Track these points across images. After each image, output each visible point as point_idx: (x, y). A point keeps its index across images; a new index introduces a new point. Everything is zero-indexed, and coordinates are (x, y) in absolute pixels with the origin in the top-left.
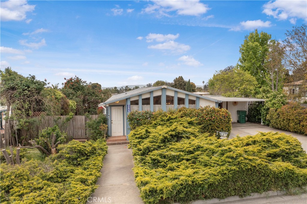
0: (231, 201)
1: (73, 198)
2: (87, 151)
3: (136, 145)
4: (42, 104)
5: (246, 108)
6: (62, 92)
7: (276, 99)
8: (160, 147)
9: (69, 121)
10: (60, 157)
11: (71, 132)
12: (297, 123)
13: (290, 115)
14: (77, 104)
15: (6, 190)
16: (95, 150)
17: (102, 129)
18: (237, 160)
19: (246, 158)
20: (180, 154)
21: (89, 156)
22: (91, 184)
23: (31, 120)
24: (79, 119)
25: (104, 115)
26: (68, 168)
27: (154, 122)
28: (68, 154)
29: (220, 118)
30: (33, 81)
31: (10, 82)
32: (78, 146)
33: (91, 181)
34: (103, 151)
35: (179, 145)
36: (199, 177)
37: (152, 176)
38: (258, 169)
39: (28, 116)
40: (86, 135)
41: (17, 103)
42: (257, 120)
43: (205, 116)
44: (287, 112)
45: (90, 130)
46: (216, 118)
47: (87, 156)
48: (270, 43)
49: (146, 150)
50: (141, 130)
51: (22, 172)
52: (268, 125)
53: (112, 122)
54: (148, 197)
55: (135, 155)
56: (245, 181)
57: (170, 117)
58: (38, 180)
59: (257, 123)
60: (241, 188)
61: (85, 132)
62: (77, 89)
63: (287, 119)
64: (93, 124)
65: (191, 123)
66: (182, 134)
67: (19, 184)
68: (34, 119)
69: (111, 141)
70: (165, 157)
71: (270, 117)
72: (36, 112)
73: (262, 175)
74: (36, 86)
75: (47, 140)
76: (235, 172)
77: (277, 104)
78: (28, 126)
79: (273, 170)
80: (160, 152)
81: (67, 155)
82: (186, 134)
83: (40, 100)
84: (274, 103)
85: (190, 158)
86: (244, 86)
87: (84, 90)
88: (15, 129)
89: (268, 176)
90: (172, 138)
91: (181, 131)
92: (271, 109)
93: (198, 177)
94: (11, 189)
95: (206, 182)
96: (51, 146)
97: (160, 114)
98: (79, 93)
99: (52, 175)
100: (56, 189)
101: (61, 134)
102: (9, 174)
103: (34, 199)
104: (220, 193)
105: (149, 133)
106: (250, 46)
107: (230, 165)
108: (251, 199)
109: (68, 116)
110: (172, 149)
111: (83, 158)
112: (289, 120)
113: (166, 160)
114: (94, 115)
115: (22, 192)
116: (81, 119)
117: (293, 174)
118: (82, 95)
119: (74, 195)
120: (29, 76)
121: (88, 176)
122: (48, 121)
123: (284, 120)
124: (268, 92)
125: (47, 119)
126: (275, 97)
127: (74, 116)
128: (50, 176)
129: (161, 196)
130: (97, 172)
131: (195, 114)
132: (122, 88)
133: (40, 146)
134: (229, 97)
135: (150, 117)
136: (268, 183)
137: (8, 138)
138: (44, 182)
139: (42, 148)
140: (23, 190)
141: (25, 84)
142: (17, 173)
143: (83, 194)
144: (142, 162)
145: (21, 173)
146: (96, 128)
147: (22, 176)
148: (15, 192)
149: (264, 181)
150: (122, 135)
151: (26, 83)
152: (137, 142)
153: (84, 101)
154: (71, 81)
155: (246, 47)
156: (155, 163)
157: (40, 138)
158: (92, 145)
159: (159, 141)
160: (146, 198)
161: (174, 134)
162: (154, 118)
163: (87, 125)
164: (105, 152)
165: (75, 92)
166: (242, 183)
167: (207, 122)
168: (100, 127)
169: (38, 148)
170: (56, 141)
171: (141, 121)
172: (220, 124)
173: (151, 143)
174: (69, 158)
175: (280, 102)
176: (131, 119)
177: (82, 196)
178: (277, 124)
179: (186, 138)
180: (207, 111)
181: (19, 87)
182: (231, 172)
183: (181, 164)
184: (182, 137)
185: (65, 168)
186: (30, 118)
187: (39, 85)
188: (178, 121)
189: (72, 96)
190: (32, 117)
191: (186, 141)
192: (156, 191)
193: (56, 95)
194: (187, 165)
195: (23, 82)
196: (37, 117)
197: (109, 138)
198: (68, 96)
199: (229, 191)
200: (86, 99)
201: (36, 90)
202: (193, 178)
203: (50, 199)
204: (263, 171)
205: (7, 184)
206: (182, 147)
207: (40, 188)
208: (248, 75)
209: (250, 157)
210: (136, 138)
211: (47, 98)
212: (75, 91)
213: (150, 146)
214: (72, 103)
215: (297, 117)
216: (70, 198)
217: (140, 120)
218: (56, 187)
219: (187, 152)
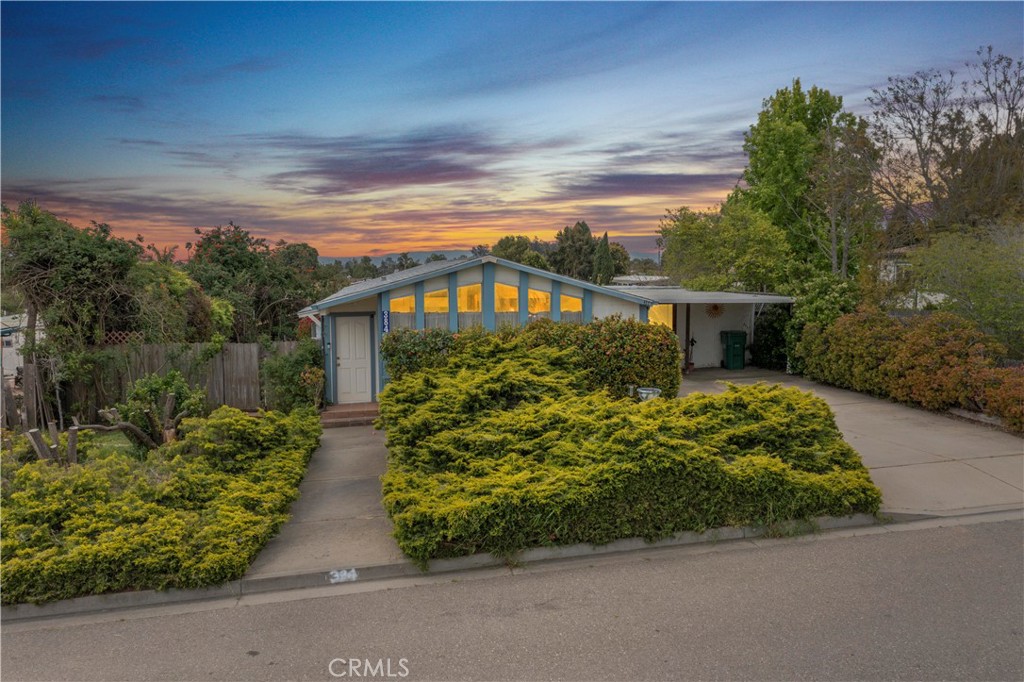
0: (623, 549)
1: (223, 539)
2: (262, 435)
3: (396, 418)
4: (131, 308)
5: (748, 325)
6: (189, 274)
7: (827, 297)
8: (459, 422)
9: (210, 359)
10: (186, 451)
11: (216, 392)
12: (871, 366)
13: (855, 344)
14: (234, 312)
15: (53, 522)
16: (285, 433)
17: (309, 381)
18: (639, 448)
19: (662, 442)
20: (505, 438)
21: (269, 448)
22: (272, 512)
23: (98, 354)
24: (240, 352)
25: (315, 341)
26: (209, 476)
27: (452, 360)
28: (210, 441)
29: (648, 350)
30: (102, 240)
31: (35, 244)
32: (237, 421)
33: (270, 505)
34: (308, 438)
35: (507, 417)
36: (540, 491)
37: (427, 490)
38: (690, 469)
39: (89, 343)
40: (262, 398)
41: (59, 307)
42: (775, 360)
43: (604, 345)
44: (849, 335)
45: (273, 384)
46: (635, 349)
47: (263, 449)
48: (838, 122)
49: (420, 431)
50: (414, 382)
51: (91, 480)
52: (801, 374)
53: (339, 361)
54: (410, 536)
55: (392, 444)
56: (657, 499)
57: (497, 346)
58: (132, 501)
59: (778, 370)
60: (649, 518)
61: (258, 392)
62: (236, 264)
63: (847, 355)
64: (283, 367)
65: (557, 363)
66: (521, 389)
67: (84, 509)
68: (109, 351)
69: (334, 416)
70: (467, 447)
71: (806, 348)
72: (113, 332)
73: (703, 487)
74: (113, 254)
75: (150, 408)
76: (630, 478)
77: (826, 312)
78: (90, 372)
79: (732, 473)
80: (456, 433)
81: (207, 445)
82: (535, 389)
83: (125, 298)
84: (819, 310)
85: (531, 449)
86: (747, 257)
87: (257, 267)
88: (53, 381)
89: (718, 488)
90: (492, 399)
91: (519, 381)
92: (809, 325)
93: (539, 488)
94: (64, 520)
95: (557, 500)
96: (163, 425)
97: (474, 338)
98: (243, 275)
99: (168, 489)
100: (180, 521)
101: (188, 391)
102: (58, 484)
103: (125, 540)
104: (595, 530)
105: (435, 387)
106: (775, 132)
107: (619, 461)
108: (676, 546)
109: (208, 345)
110: (487, 428)
111: (250, 454)
112: (853, 357)
113: (467, 455)
114: (286, 343)
115: (93, 526)
116: (246, 354)
117: (782, 483)
118: (251, 282)
119: (225, 535)
120: (92, 226)
121: (262, 493)
122: (150, 358)
123: (840, 357)
124: (808, 275)
125: (146, 353)
126: (824, 290)
127: (225, 344)
128: (164, 493)
129: (441, 533)
130: (289, 486)
131: (574, 339)
132: (389, 259)
133: (132, 425)
134: (702, 290)
135: (445, 346)
136: (719, 506)
137: (35, 406)
138: (148, 505)
139: (138, 430)
140: (97, 522)
141: (82, 249)
142: (80, 482)
143: (248, 532)
144: (409, 461)
145: (89, 484)
146: (291, 380)
147: (92, 489)
148: (78, 528)
149: (708, 499)
150: (370, 400)
151: (83, 246)
152: (398, 412)
153: (258, 303)
154: (218, 237)
155: (764, 136)
156: (440, 462)
157: (130, 402)
158: (275, 420)
159: (457, 408)
160: (406, 538)
161: (498, 389)
162: (455, 349)
163: (264, 371)
164: (313, 441)
165: (230, 275)
166: (650, 505)
167: (609, 361)
168: (302, 375)
169: (124, 430)
170: (175, 412)
171: (420, 357)
172: (646, 369)
173: (437, 412)
174: (213, 453)
175: (837, 306)
176: (390, 353)
177: (247, 536)
178: (822, 371)
179: (532, 400)
180: (612, 332)
181: (63, 256)
182: (620, 478)
183: (505, 461)
184: (519, 398)
185: (203, 475)
186: (96, 349)
187: (121, 252)
188: (519, 357)
189: (220, 285)
190: (102, 347)
191: (530, 408)
192: (431, 523)
193: (170, 283)
194: (520, 462)
195: (75, 243)
196: (117, 347)
197: (328, 408)
198: (207, 285)
199: (618, 524)
200: (265, 296)
201: (114, 267)
202: (524, 490)
203: (165, 540)
204: (705, 476)
205: (55, 507)
206: (513, 422)
207: (138, 519)
208: (762, 223)
209: (674, 442)
210: (398, 401)
211: (147, 291)
212: (229, 271)
213: (431, 420)
214: (220, 308)
215: (873, 349)
216: (216, 541)
217: (415, 354)
218: (178, 517)
219: (526, 435)
